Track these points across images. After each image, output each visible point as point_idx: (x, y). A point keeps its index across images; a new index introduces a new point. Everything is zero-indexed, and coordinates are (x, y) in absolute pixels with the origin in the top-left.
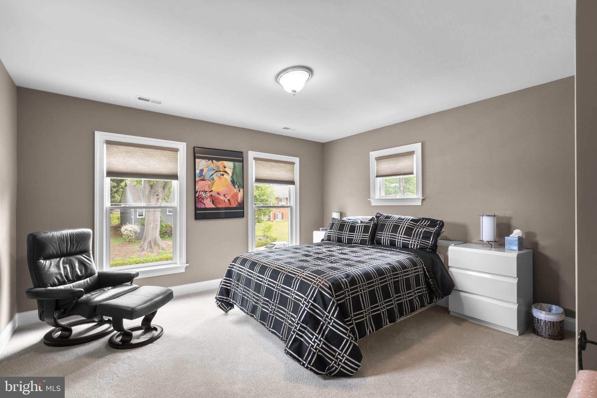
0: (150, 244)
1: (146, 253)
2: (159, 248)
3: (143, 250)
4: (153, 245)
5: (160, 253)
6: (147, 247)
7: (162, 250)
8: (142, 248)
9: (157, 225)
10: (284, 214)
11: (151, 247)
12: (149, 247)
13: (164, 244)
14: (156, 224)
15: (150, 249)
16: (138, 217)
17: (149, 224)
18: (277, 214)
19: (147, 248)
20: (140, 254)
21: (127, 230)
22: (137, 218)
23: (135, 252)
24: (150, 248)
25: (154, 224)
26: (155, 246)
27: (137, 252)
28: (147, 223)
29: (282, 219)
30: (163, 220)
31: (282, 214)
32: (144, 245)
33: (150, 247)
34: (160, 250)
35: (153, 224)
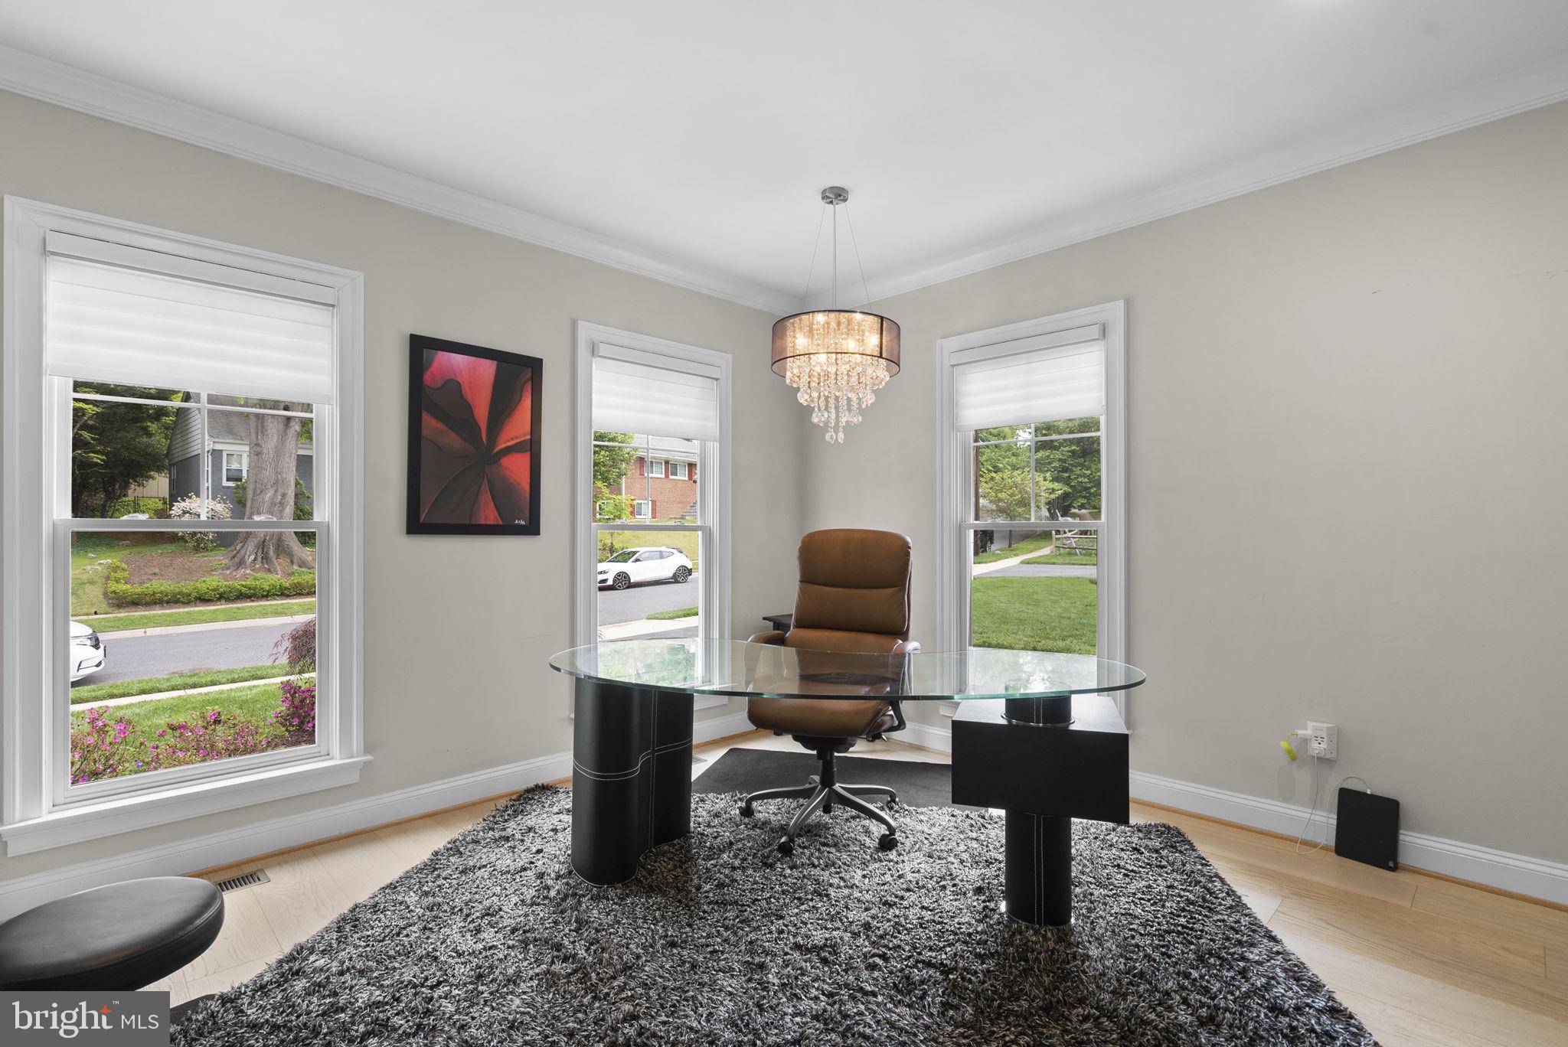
0: (263, 549)
1: (251, 572)
2: (292, 563)
3: (241, 564)
4: (271, 553)
5: (293, 573)
6: (252, 557)
7: (300, 566)
8: (237, 560)
9: (284, 495)
10: (658, 504)
11: (266, 558)
12: (259, 559)
13: (308, 553)
14: (281, 491)
15: (262, 562)
16: (225, 483)
17: (259, 491)
18: (640, 502)
19: (255, 559)
20: (231, 573)
21: (188, 512)
22: (223, 485)
23: (215, 570)
24: (265, 561)
25: (276, 491)
26: (278, 555)
27: (223, 570)
28: (255, 490)
29: (653, 518)
30: (303, 494)
31: (654, 503)
32: (243, 552)
33: (262, 558)
34: (296, 567)
35: (273, 492)
